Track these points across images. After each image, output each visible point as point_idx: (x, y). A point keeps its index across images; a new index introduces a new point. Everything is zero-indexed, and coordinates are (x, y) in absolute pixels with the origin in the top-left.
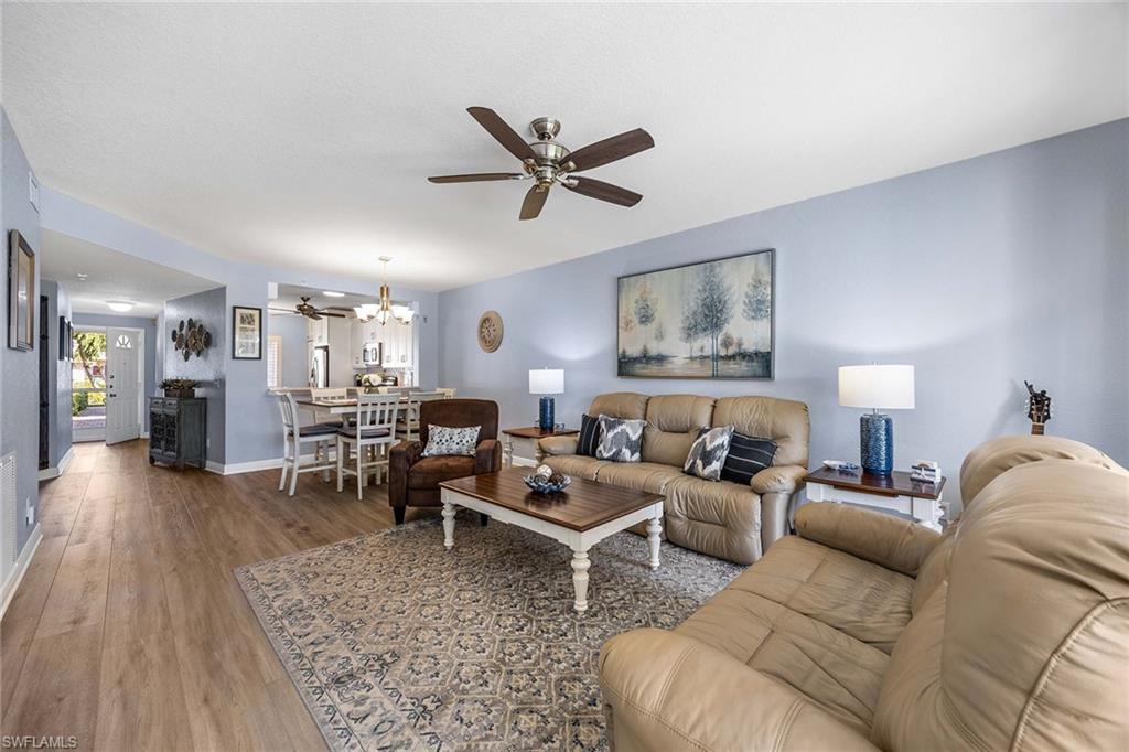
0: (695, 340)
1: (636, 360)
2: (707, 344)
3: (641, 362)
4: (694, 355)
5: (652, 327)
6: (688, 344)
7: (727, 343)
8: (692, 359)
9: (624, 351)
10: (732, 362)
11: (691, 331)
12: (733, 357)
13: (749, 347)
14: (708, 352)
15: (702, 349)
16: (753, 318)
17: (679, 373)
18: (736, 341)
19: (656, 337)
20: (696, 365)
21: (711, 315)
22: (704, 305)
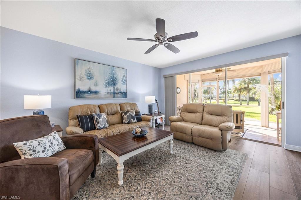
0: (108, 88)
1: (85, 92)
2: (112, 89)
3: (88, 93)
4: (108, 92)
5: (93, 81)
6: (106, 88)
7: (117, 89)
8: (108, 93)
9: (79, 89)
10: (118, 94)
11: (107, 85)
12: (118, 93)
13: (122, 91)
14: (112, 91)
15: (110, 90)
16: (123, 84)
17: (103, 97)
18: (119, 89)
19: (95, 85)
20: (109, 95)
21: (113, 81)
22: (111, 78)
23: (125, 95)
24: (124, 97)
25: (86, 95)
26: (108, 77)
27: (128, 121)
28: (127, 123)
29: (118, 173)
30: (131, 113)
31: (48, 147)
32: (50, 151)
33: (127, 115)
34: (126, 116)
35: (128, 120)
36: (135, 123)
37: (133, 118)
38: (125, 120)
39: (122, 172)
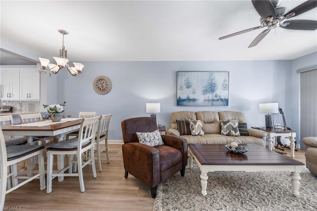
0: (206, 95)
1: (184, 100)
2: (210, 96)
3: (187, 101)
4: (206, 99)
5: (191, 90)
6: (204, 96)
7: (216, 96)
8: (205, 100)
9: (180, 97)
10: (218, 101)
11: (205, 92)
12: (218, 100)
13: (223, 97)
14: (210, 98)
15: (208, 98)
16: (224, 89)
17: (200, 104)
18: (219, 95)
19: (193, 93)
20: (207, 102)
21: (211, 88)
22: (209, 84)
23: (226, 102)
24: (225, 104)
25: (185, 103)
26: (206, 83)
27: (227, 133)
28: (226, 135)
29: (202, 181)
30: (232, 124)
31: (152, 140)
32: (153, 143)
33: (227, 125)
34: (225, 126)
35: (228, 131)
36: (237, 136)
37: (235, 130)
38: (224, 131)
39: (206, 183)
